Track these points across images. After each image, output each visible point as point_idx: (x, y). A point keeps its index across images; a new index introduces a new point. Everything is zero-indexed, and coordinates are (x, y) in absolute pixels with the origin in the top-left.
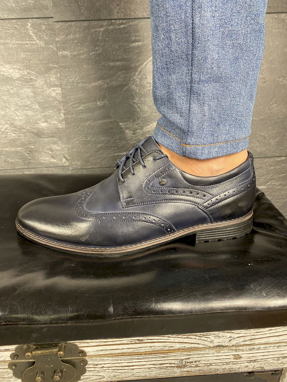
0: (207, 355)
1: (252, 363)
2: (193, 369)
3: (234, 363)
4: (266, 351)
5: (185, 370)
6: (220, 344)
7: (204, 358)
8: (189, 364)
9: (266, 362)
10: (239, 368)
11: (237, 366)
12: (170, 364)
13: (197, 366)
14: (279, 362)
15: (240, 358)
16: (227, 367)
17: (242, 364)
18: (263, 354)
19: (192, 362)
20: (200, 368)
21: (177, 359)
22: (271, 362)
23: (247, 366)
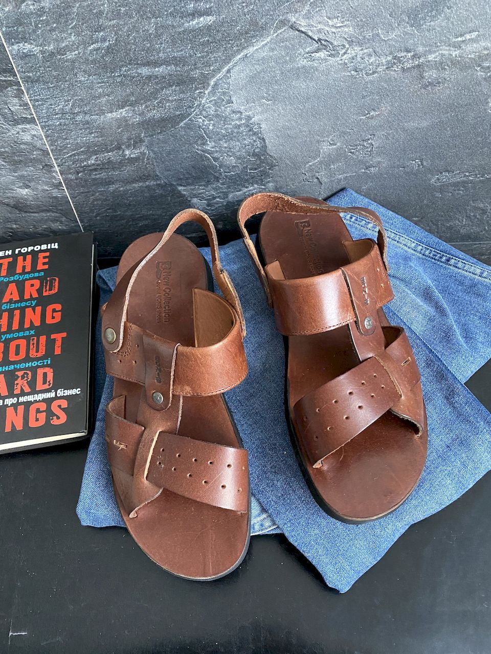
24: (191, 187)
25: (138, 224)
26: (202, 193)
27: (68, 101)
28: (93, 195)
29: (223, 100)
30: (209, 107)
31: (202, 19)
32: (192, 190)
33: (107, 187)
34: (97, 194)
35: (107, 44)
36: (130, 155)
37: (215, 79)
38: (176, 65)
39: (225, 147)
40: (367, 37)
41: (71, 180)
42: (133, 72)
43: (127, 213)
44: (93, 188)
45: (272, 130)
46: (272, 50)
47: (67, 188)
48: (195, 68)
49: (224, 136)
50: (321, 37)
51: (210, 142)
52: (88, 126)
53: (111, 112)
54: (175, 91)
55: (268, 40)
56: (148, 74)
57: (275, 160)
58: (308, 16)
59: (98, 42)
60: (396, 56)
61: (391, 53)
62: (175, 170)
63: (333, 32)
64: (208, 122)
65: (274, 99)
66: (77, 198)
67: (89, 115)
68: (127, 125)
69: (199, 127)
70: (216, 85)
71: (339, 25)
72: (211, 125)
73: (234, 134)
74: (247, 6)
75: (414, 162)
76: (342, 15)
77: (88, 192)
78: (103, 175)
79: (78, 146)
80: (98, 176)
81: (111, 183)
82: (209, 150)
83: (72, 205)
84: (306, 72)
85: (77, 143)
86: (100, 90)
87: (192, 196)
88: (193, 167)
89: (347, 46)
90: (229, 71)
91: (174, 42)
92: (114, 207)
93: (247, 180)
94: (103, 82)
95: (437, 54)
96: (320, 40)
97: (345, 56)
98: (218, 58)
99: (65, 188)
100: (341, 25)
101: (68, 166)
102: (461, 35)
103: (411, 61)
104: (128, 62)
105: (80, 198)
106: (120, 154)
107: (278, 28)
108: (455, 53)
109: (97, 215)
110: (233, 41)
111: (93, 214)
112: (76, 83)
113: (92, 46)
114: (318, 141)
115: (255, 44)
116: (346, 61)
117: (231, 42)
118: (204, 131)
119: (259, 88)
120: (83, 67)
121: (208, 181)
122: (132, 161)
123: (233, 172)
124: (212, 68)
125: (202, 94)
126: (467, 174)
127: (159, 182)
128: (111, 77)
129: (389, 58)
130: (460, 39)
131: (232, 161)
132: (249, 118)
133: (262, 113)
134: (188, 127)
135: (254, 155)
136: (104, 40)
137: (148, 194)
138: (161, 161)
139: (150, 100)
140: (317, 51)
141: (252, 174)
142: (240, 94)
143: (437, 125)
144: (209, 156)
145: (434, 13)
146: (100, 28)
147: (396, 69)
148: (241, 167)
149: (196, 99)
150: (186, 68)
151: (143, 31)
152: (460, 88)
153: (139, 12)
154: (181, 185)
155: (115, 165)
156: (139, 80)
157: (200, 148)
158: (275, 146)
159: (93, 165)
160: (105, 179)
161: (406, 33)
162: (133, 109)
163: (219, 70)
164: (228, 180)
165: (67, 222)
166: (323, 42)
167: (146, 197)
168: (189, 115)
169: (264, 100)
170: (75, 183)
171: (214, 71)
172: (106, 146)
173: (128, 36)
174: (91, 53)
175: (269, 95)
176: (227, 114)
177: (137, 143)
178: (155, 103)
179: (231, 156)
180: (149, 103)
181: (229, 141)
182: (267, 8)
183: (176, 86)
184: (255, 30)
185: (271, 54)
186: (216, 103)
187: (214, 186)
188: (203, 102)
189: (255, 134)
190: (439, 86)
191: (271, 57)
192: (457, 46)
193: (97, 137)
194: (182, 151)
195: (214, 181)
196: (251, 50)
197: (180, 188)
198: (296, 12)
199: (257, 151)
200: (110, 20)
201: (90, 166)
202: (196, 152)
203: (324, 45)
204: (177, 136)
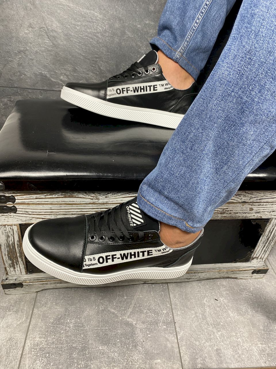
0: (237, 207)
1: (257, 214)
2: (228, 215)
3: (249, 213)
4: (266, 206)
5: (224, 215)
6: (245, 201)
7: (235, 209)
8: (227, 212)
9: (264, 214)
10: (250, 216)
11: (250, 215)
12: (218, 211)
13: (230, 214)
14: (270, 214)
15: (253, 210)
16: (244, 215)
17: (252, 214)
18: (263, 208)
19: (229, 211)
20: (231, 215)
21: (222, 209)
22: (266, 213)
23: (254, 215)
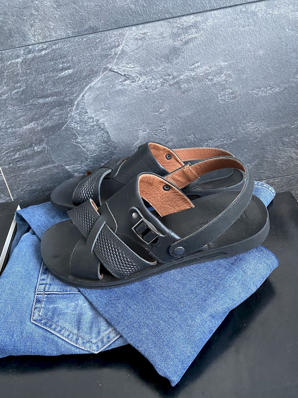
24: (73, 166)
25: (45, 194)
26: (79, 169)
27: (4, 121)
28: (18, 178)
29: (83, 112)
30: (76, 117)
31: (66, 71)
32: (74, 167)
33: (26, 171)
34: (21, 176)
35: (22, 89)
36: (37, 150)
37: (77, 101)
38: (57, 96)
39: (88, 139)
40: (148, 71)
41: (6, 169)
42: (35, 102)
43: (38, 188)
44: (19, 172)
45: (111, 126)
46: (103, 82)
47: (4, 175)
48: (66, 96)
49: (86, 133)
50: (125, 74)
51: (79, 137)
52: (14, 135)
53: (26, 125)
54: (58, 110)
55: (100, 78)
56: (43, 102)
57: (116, 144)
58: (117, 64)
59: (17, 89)
60: (164, 79)
61: (161, 77)
62: (63, 156)
63: (130, 71)
64: (77, 126)
65: (108, 108)
66: (10, 180)
67: (14, 128)
68: (35, 132)
69: (73, 129)
70: (78, 104)
71: (132, 67)
72: (79, 127)
73: (92, 131)
74: (87, 63)
75: (191, 136)
76: (133, 62)
77: (16, 176)
78: (24, 164)
79: (9, 147)
80: (21, 165)
81: (28, 168)
82: (79, 142)
83: (7, 185)
84: (121, 92)
85: (9, 145)
86: (20, 114)
87: (74, 171)
88: (72, 153)
89: (139, 76)
90: (83, 96)
91: (54, 84)
92: (30, 184)
93: (103, 158)
94: (21, 109)
95: (184, 75)
96: (125, 75)
97: (139, 81)
98: (77, 90)
99: (3, 174)
100: (134, 66)
101: (4, 160)
102: (193, 65)
103: (172, 81)
104: (32, 97)
105: (11, 181)
106: (32, 149)
107: (103, 72)
108: (193, 74)
109: (22, 190)
110: (83, 81)
111: (19, 190)
112: (7, 111)
113: (15, 91)
114: (136, 130)
115: (94, 81)
116: (140, 84)
117: (82, 81)
118: (76, 131)
119: (100, 103)
120: (11, 102)
121: (82, 161)
122: (39, 153)
123: (95, 153)
124: (74, 95)
125: (72, 110)
126: (222, 140)
127: (54, 165)
128: (24, 106)
129: (161, 80)
130: (193, 67)
131: (93, 147)
132: (98, 121)
133: (104, 117)
134: (66, 129)
135: (104, 142)
136: (20, 87)
137: (49, 173)
138: (55, 151)
139: (45, 116)
140: (125, 80)
141: (105, 154)
142: (91, 108)
143: (196, 113)
144: (80, 145)
145: (176, 56)
146: (18, 82)
147: (166, 85)
148: (98, 150)
149: (69, 113)
150: (62, 97)
151: (39, 81)
152: (202, 91)
153: (36, 72)
154: (67, 165)
155: (30, 156)
156: (39, 106)
157: (74, 141)
158: (114, 136)
159: (18, 158)
160: (25, 166)
161: (166, 67)
162: (37, 122)
163: (78, 96)
164: (93, 159)
165: (5, 197)
166: (127, 76)
167: (49, 175)
168: (67, 122)
169: (104, 110)
170: (8, 170)
171: (76, 97)
172: (24, 145)
173: (32, 84)
174: (14, 95)
175: (106, 106)
176: (86, 120)
177: (40, 142)
178: (48, 118)
179: (92, 144)
180: (45, 118)
181: (89, 135)
182: (97, 63)
183: (58, 107)
184: (93, 74)
185: (103, 85)
186: (79, 114)
187: (86, 163)
188: (72, 114)
189: (102, 129)
190: (191, 92)
191: (103, 86)
192: (193, 70)
193: (19, 141)
194: (65, 144)
195: (85, 160)
196: (92, 84)
197: (67, 167)
198: (111, 63)
199: (105, 139)
200: (23, 77)
201: (16, 159)
202: (73, 144)
203: (128, 77)
204: (61, 135)
